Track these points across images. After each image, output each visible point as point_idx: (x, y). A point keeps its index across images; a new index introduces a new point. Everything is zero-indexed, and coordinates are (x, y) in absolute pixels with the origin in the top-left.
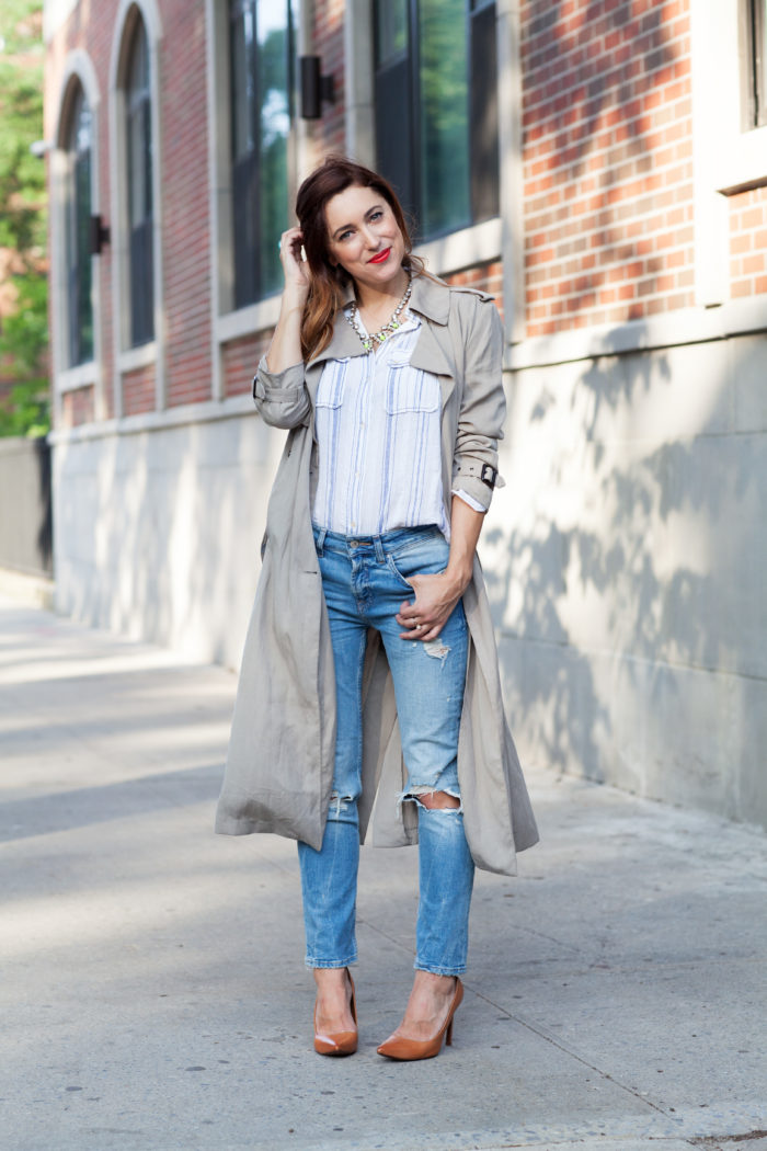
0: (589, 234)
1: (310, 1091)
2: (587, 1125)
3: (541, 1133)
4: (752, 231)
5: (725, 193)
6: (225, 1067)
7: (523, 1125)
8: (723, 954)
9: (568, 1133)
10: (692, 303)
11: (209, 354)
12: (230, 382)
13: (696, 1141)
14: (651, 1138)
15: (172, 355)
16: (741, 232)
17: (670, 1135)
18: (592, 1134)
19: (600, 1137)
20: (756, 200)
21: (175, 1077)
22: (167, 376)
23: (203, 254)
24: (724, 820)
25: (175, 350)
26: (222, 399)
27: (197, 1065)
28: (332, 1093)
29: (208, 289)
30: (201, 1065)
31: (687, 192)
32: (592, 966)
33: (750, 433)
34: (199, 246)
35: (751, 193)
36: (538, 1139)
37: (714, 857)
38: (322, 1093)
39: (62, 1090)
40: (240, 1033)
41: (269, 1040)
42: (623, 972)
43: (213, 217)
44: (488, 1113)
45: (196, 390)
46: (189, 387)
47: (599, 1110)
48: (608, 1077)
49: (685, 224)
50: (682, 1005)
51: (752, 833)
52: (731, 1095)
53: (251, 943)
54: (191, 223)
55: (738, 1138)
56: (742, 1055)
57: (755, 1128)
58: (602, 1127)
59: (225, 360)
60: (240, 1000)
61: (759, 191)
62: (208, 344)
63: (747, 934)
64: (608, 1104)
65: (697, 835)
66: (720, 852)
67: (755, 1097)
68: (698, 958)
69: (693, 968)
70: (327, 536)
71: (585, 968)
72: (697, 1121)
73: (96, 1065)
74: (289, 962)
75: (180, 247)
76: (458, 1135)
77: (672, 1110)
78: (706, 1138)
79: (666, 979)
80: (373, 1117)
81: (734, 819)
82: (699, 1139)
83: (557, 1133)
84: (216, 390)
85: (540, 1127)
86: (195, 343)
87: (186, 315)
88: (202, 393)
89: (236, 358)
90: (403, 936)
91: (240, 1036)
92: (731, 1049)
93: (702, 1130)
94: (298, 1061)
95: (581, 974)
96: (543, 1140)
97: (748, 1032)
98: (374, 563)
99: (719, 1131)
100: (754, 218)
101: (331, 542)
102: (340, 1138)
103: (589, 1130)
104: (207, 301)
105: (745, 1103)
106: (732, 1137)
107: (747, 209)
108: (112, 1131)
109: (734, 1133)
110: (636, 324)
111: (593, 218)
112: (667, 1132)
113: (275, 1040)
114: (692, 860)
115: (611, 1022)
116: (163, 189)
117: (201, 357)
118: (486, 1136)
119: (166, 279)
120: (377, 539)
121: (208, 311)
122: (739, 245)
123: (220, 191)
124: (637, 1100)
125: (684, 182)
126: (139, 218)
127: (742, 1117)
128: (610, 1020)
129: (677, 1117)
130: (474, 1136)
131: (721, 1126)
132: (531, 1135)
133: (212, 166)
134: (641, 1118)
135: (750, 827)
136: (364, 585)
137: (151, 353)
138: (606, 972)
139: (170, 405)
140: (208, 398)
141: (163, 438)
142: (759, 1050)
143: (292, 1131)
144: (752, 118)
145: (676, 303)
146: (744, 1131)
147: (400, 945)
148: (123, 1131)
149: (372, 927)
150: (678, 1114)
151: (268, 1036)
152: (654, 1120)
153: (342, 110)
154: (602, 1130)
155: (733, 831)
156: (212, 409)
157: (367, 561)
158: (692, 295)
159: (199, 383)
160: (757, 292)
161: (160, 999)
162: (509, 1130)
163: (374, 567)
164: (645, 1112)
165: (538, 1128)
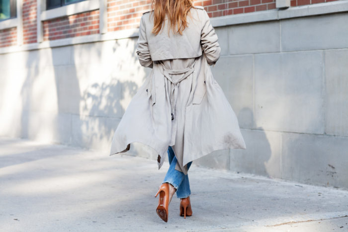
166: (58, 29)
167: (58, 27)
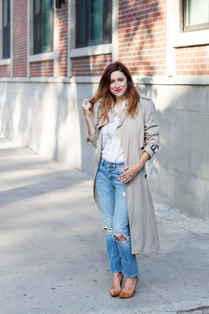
0: (137, 51)
1: (83, 296)
2: (152, 308)
3: (141, 310)
4: (182, 59)
5: (175, 48)
6: (60, 288)
7: (137, 307)
8: (176, 253)
9: (148, 310)
10: (165, 74)
11: (26, 64)
12: (32, 73)
13: (178, 312)
14: (167, 311)
15: (15, 63)
16: (179, 58)
17: (172, 310)
18: (153, 310)
19: (155, 311)
20: (183, 51)
21: (49, 291)
22: (14, 69)
23: (25, 37)
24: (169, 207)
25: (16, 62)
26: (30, 77)
27: (53, 287)
28: (88, 297)
29: (27, 47)
30: (55, 287)
31: (165, 45)
32: (144, 256)
33: (179, 110)
34: (24, 35)
35: (182, 49)
36: (141, 311)
37: (169, 220)
38: (86, 297)
39: (22, 295)
40: (61, 277)
41: (69, 279)
42: (152, 258)
43: (28, 28)
44: (127, 304)
45: (22, 73)
46: (20, 72)
47: (154, 303)
48: (154, 292)
49: (163, 54)
50: (168, 269)
51: (177, 212)
52: (184, 298)
53: (57, 247)
54: (22, 28)
55: (188, 311)
56: (185, 286)
57: (191, 308)
58: (155, 308)
59: (31, 67)
60: (59, 266)
61: (184, 49)
62: (26, 62)
63: (181, 246)
64: (155, 301)
65: (163, 212)
66: (170, 218)
67: (190, 299)
68: (170, 254)
69: (169, 257)
70: (104, 161)
71: (143, 257)
72: (178, 306)
73: (29, 287)
74: (69, 254)
75: (18, 34)
76: (121, 310)
77: (171, 303)
78: (180, 311)
79: (163, 261)
80: (100, 304)
81: (172, 207)
82: (178, 311)
83: (145, 310)
84: (28, 74)
85: (141, 308)
86: (22, 61)
87: (19, 53)
88: (24, 75)
89: (34, 67)
90: (95, 245)
91: (62, 278)
92: (182, 284)
93: (179, 309)
94: (78, 286)
95: (142, 259)
96: (142, 312)
97: (186, 278)
98: (113, 170)
99: (183, 309)
100: (182, 55)
101: (105, 163)
102: (94, 311)
103: (152, 309)
104: (26, 50)
105: (188, 301)
106: (186, 311)
107: (180, 52)
108: (38, 309)
109: (187, 310)
110: (149, 77)
111: (138, 47)
112: (171, 309)
113: (70, 279)
114: (163, 221)
115: (152, 275)
116: (13, 18)
117: (24, 65)
118: (128, 310)
119: (14, 42)
120: (114, 164)
121: (26, 53)
122: (178, 61)
123: (30, 22)
124: (163, 300)
125: (164, 43)
126: (5, 24)
127: (188, 305)
128: (151, 274)
129: (173, 305)
130: (125, 310)
131: (183, 308)
132: (139, 310)
133: (28, 14)
134: (164, 305)
135: (176, 210)
136: (111, 175)
137: (9, 61)
138: (148, 258)
139: (14, 76)
140: (26, 76)
141: (12, 84)
142: (189, 284)
143: (81, 309)
144: (183, 29)
145: (161, 73)
146: (189, 309)
147: (95, 248)
148: (41, 309)
149: (87, 242)
150: (173, 304)
151: (69, 278)
152: (167, 306)
153: (67, 6)
154: (155, 309)
155: (172, 211)
156: (27, 79)
157: (112, 169)
158: (165, 72)
159: (23, 72)
160: (183, 74)
161: (39, 265)
162: (134, 309)
163: (113, 171)
164: (165, 304)
165: (140, 308)
166: (83, 67)
167: (83, 65)
